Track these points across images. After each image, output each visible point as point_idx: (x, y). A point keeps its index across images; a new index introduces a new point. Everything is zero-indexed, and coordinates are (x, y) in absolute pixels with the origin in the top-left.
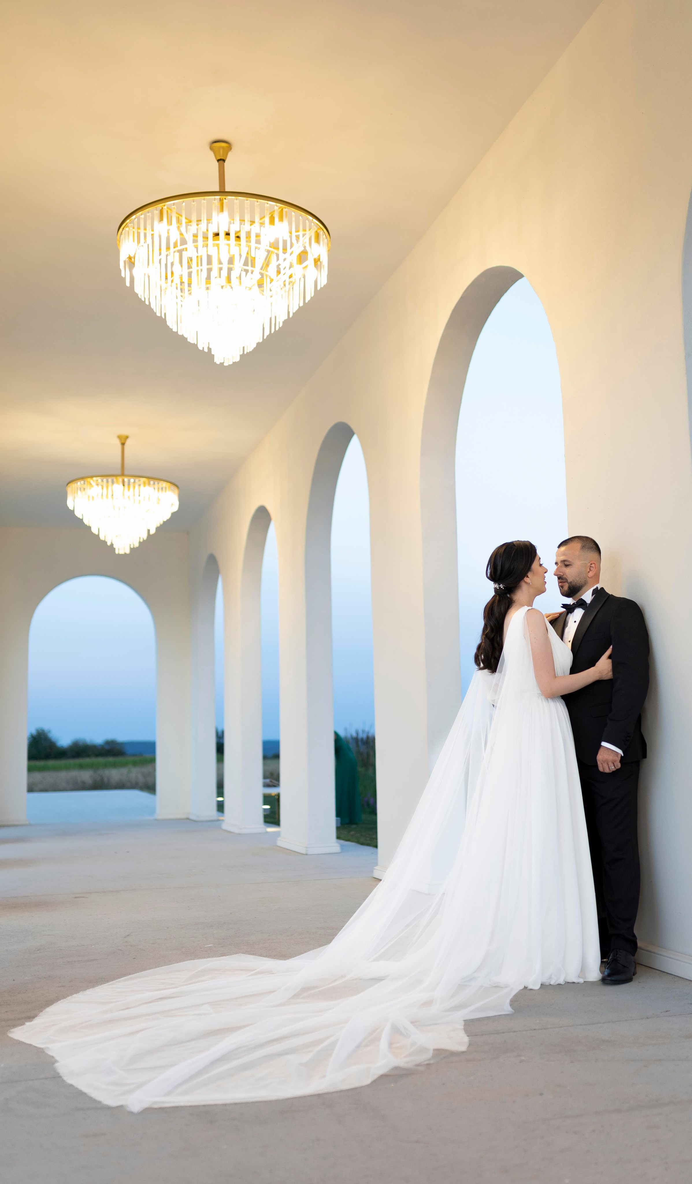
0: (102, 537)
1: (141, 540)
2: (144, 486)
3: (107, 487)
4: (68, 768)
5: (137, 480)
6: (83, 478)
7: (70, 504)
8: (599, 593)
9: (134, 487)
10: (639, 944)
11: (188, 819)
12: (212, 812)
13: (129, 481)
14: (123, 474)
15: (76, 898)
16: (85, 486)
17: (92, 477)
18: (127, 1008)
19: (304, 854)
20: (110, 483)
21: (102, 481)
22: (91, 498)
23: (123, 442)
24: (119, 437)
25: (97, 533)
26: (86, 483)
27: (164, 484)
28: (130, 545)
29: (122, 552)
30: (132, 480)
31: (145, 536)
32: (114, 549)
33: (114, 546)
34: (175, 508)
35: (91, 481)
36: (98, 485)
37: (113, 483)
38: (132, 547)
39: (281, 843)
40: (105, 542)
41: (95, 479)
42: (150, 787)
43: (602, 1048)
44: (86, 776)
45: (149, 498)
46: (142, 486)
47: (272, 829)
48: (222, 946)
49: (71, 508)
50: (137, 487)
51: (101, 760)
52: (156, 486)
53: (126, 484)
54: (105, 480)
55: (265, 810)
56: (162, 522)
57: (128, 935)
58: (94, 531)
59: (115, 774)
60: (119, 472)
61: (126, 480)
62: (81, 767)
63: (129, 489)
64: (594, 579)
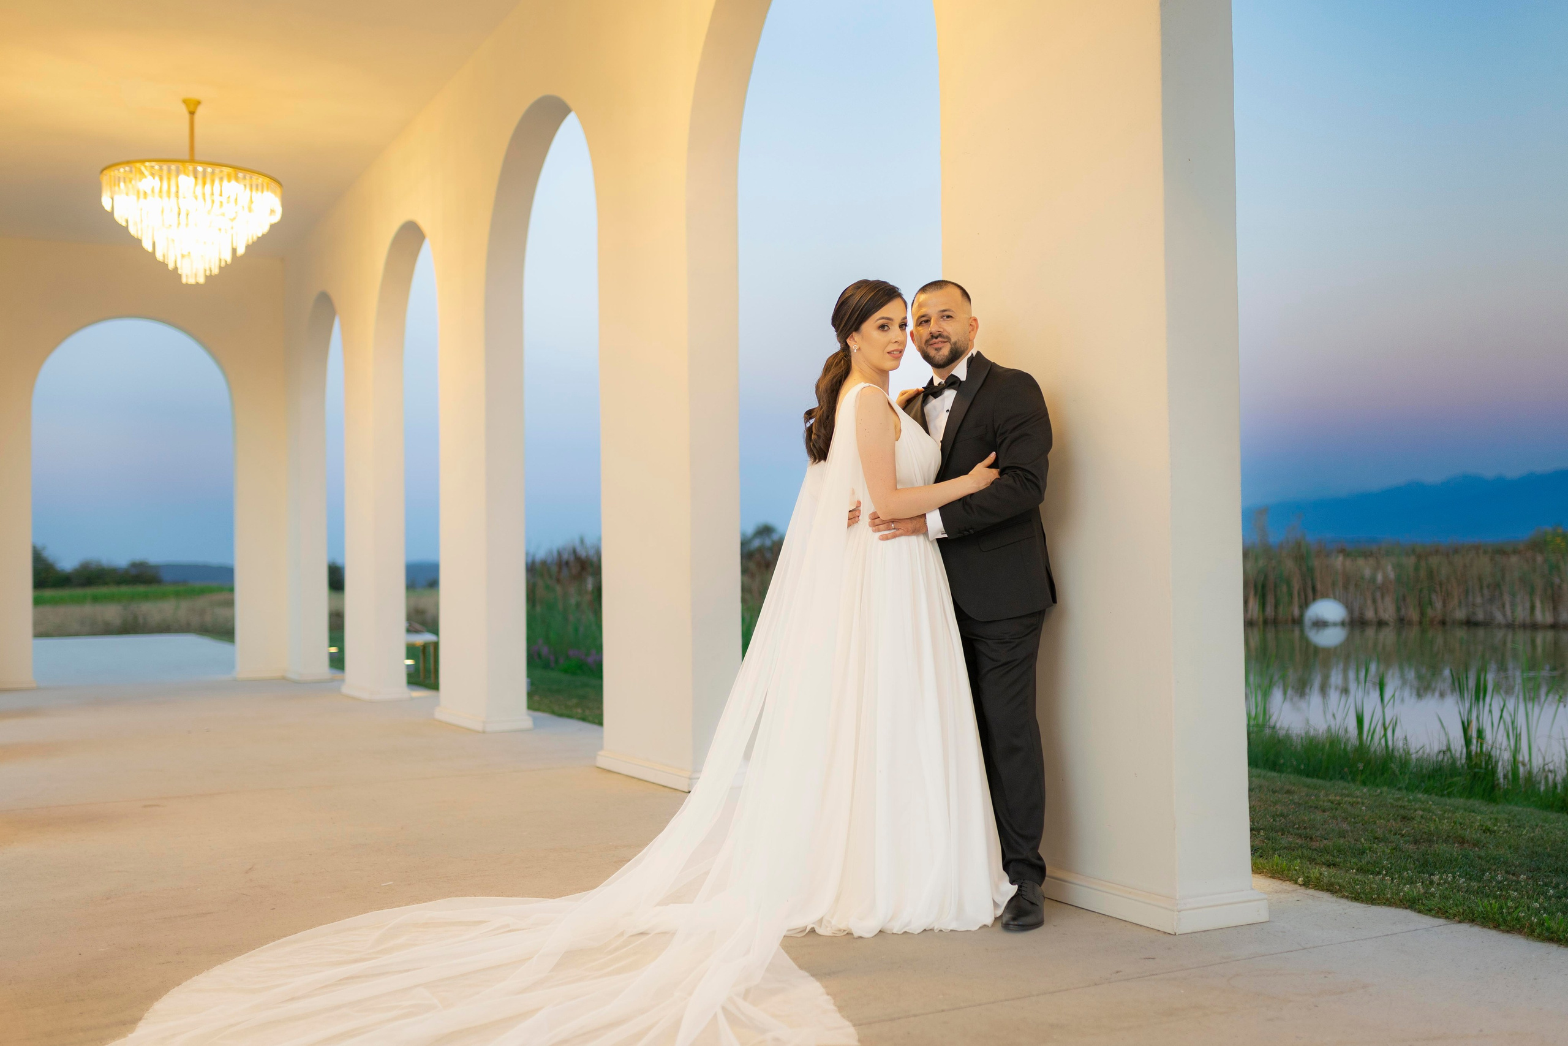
0: (159, 256)
1: (223, 264)
2: (229, 181)
3: (169, 179)
4: (80, 601)
5: (217, 170)
6: (128, 163)
7: (106, 203)
8: (977, 363)
9: (213, 181)
10: (1049, 870)
11: (284, 678)
12: (322, 668)
13: (204, 172)
14: (192, 160)
15: (145, 806)
16: (131, 176)
17: (143, 161)
18: (293, 999)
19: (478, 732)
20: (174, 173)
21: (161, 169)
22: (142, 195)
23: (192, 109)
24: (185, 102)
25: (150, 249)
26: (134, 170)
27: (261, 180)
28: (205, 270)
29: (192, 281)
30: (209, 170)
31: (228, 257)
32: (180, 276)
33: (179, 272)
34: (277, 218)
35: (143, 168)
36: (153, 175)
37: (178, 173)
38: (208, 273)
39: (440, 714)
40: (164, 265)
41: (147, 164)
42: (225, 632)
44: (111, 612)
45: (236, 199)
46: (225, 182)
47: (420, 694)
48: (409, 885)
49: (108, 208)
50: (217, 182)
51: (125, 589)
52: (247, 182)
53: (200, 176)
54: (165, 167)
55: (408, 666)
56: (255, 238)
57: (250, 869)
58: (147, 246)
59: (154, 610)
60: (187, 157)
61: (200, 169)
62: (95, 599)
63: (204, 184)
64: (971, 338)
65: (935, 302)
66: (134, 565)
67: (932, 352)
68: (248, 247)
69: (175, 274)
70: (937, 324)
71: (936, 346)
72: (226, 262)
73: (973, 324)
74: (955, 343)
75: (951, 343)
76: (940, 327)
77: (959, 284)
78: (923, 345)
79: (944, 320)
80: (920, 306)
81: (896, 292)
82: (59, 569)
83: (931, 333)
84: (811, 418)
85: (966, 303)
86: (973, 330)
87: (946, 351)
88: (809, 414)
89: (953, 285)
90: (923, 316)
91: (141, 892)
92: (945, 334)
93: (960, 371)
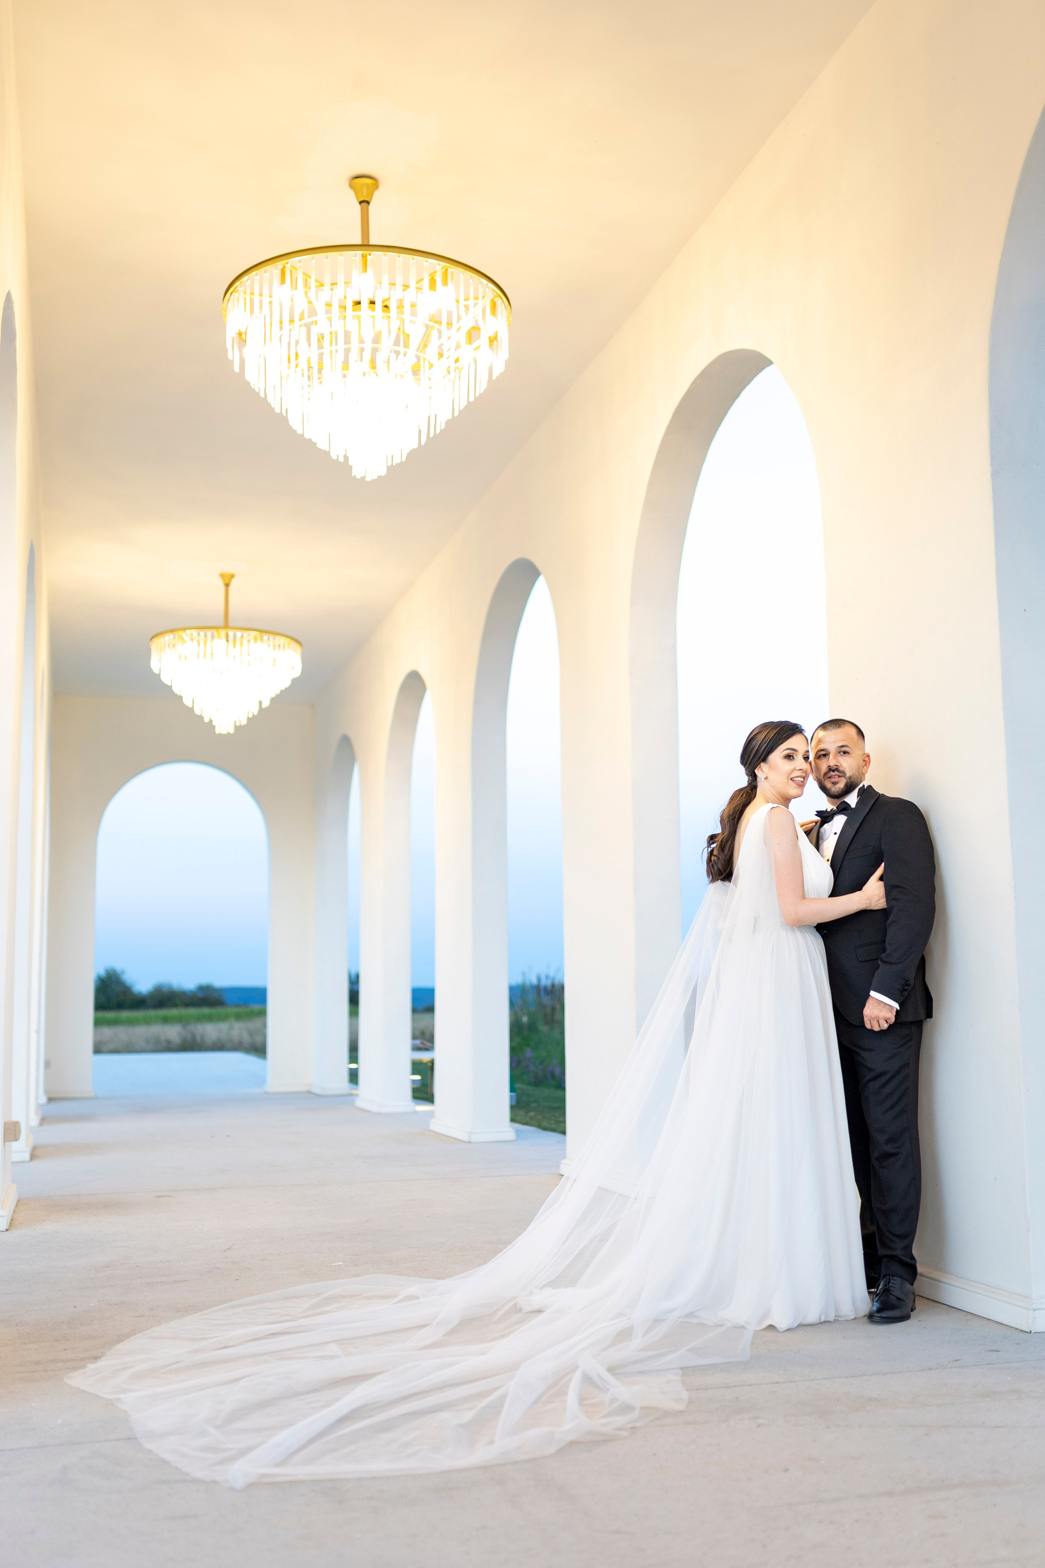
0: (197, 711)
1: (250, 716)
2: (256, 641)
3: (205, 644)
4: (148, 1022)
5: (246, 634)
6: (172, 631)
7: (155, 665)
8: (867, 793)
9: (242, 643)
10: (920, 1269)
11: (309, 1092)
12: (342, 1083)
13: (235, 636)
14: (226, 626)
15: (158, 1197)
16: (175, 641)
17: (184, 629)
19: (464, 1142)
20: (209, 638)
21: (199, 634)
22: (183, 658)
23: (227, 582)
24: (222, 576)
25: (190, 706)
26: (176, 637)
27: (282, 640)
28: (235, 721)
29: (224, 731)
30: (239, 634)
31: (255, 710)
32: (214, 727)
33: (214, 724)
34: (297, 672)
35: (184, 635)
36: (192, 640)
37: (213, 637)
38: (238, 724)
39: (436, 1126)
40: (201, 718)
41: (188, 631)
42: (259, 1049)
43: (868, 1408)
44: (173, 1032)
46: (252, 642)
47: (424, 1108)
48: (356, 1265)
49: (156, 671)
50: (245, 643)
51: (192, 1011)
52: (271, 642)
53: (231, 639)
54: (202, 634)
55: (414, 1081)
56: (278, 692)
57: (229, 1249)
58: (187, 702)
59: (211, 1031)
60: (222, 623)
61: (231, 633)
62: (166, 1020)
63: (234, 646)
64: (864, 771)
65: (832, 740)
66: (202, 988)
67: (829, 785)
68: (273, 700)
69: (210, 725)
70: (835, 758)
71: (833, 780)
72: (253, 713)
73: (866, 760)
74: (850, 777)
75: (847, 777)
76: (838, 762)
77: (855, 723)
78: (822, 778)
79: (841, 755)
80: (820, 741)
81: (798, 728)
82: (136, 992)
83: (829, 766)
84: (713, 843)
85: (861, 741)
86: (866, 765)
87: (841, 785)
88: (712, 838)
89: (850, 725)
90: (822, 750)
91: (135, 1263)
92: (841, 769)
93: (852, 799)
